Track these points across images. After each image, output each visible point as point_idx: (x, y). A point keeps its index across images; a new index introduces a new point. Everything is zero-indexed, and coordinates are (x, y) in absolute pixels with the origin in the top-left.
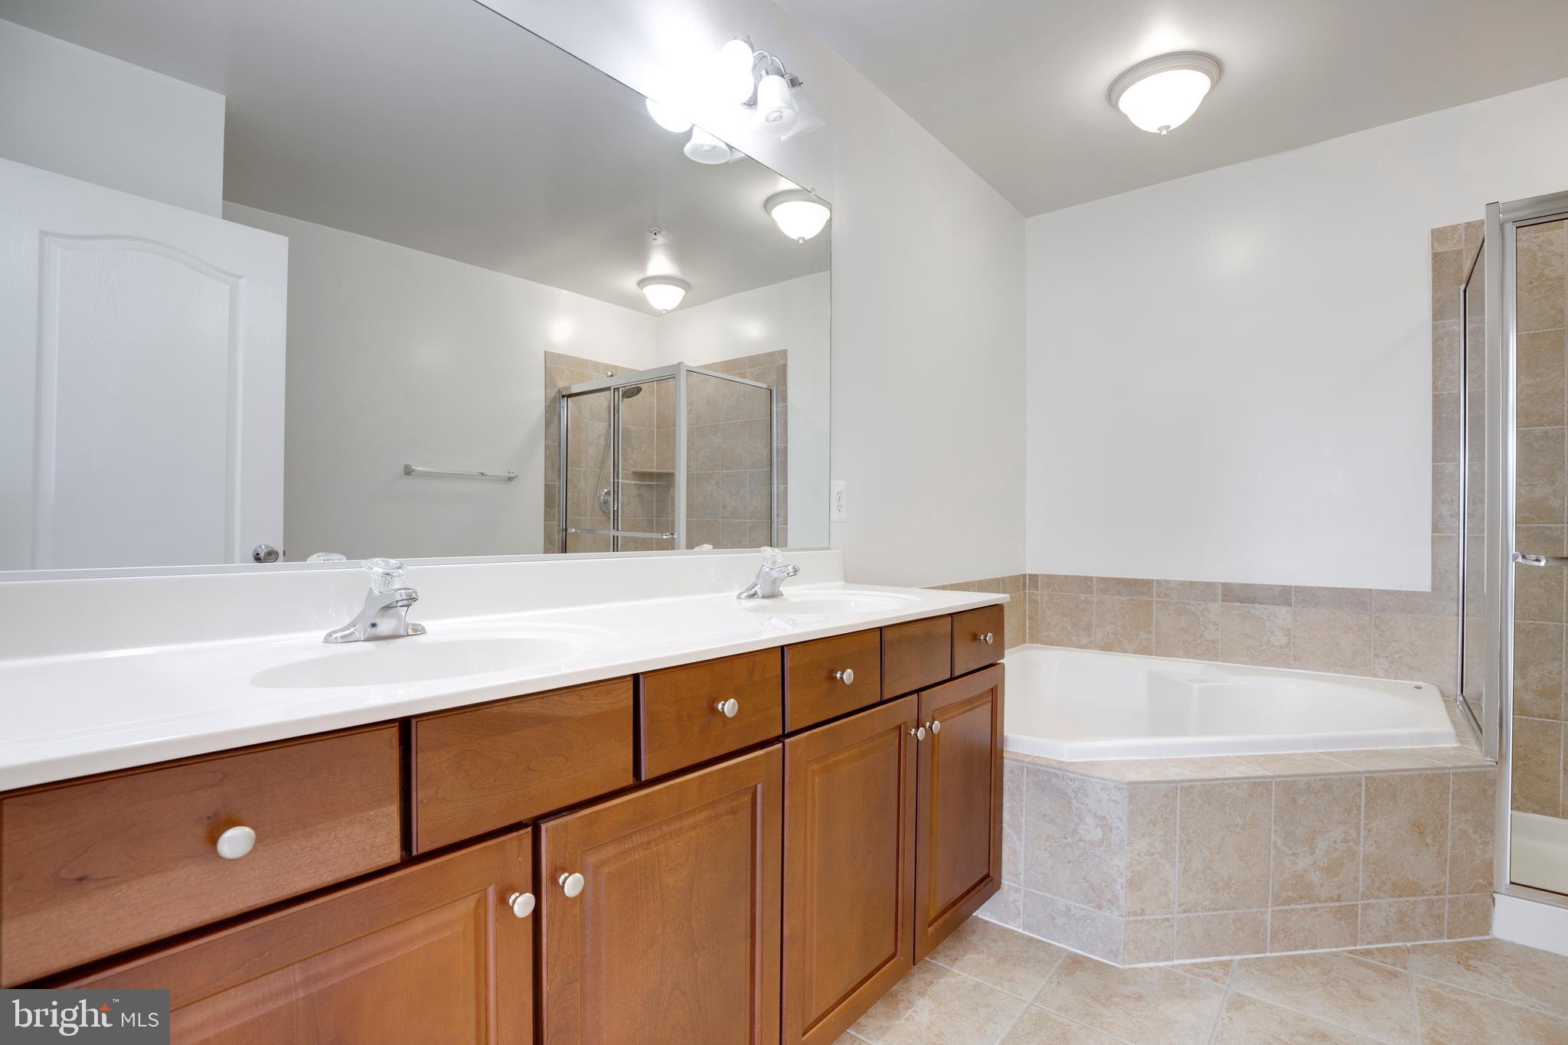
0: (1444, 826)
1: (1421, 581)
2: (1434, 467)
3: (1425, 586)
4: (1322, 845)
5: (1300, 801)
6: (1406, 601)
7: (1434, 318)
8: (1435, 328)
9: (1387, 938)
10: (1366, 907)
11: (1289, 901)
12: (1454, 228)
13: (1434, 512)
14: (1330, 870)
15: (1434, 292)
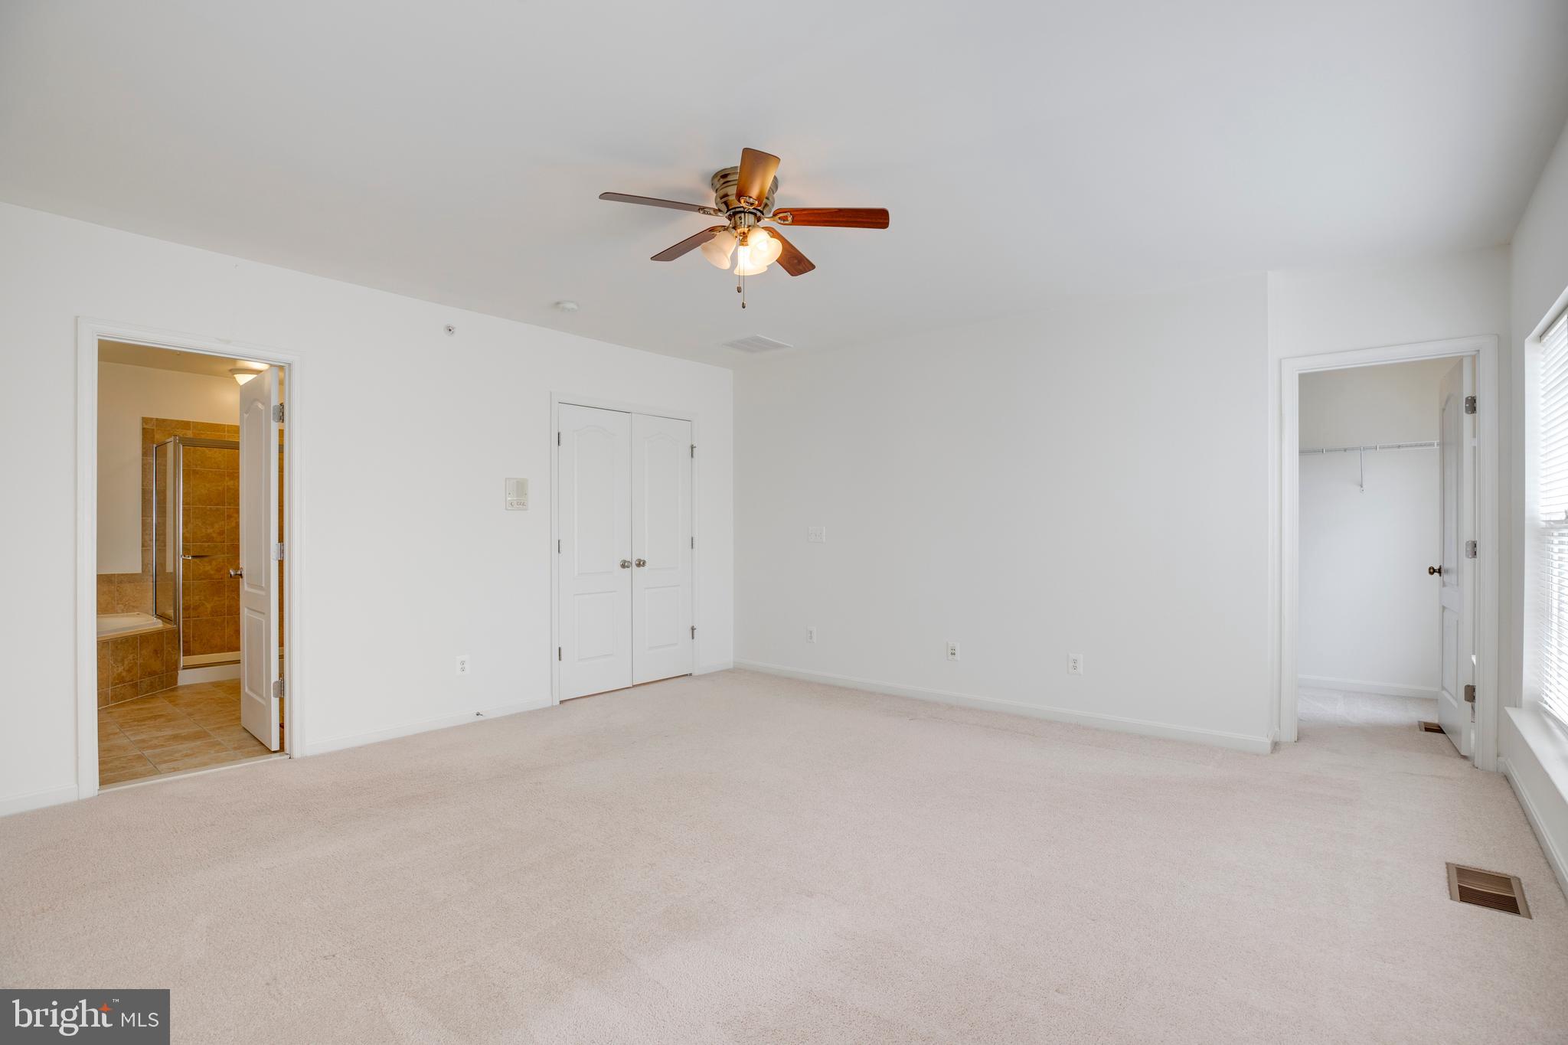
0: (163, 650)
1: (137, 568)
2: (142, 520)
3: (139, 570)
4: (126, 662)
5: (119, 647)
6: (131, 578)
7: (143, 455)
8: (143, 460)
9: (147, 692)
10: (141, 682)
11: (117, 684)
12: (152, 419)
13: (142, 538)
14: (129, 671)
15: (143, 444)
